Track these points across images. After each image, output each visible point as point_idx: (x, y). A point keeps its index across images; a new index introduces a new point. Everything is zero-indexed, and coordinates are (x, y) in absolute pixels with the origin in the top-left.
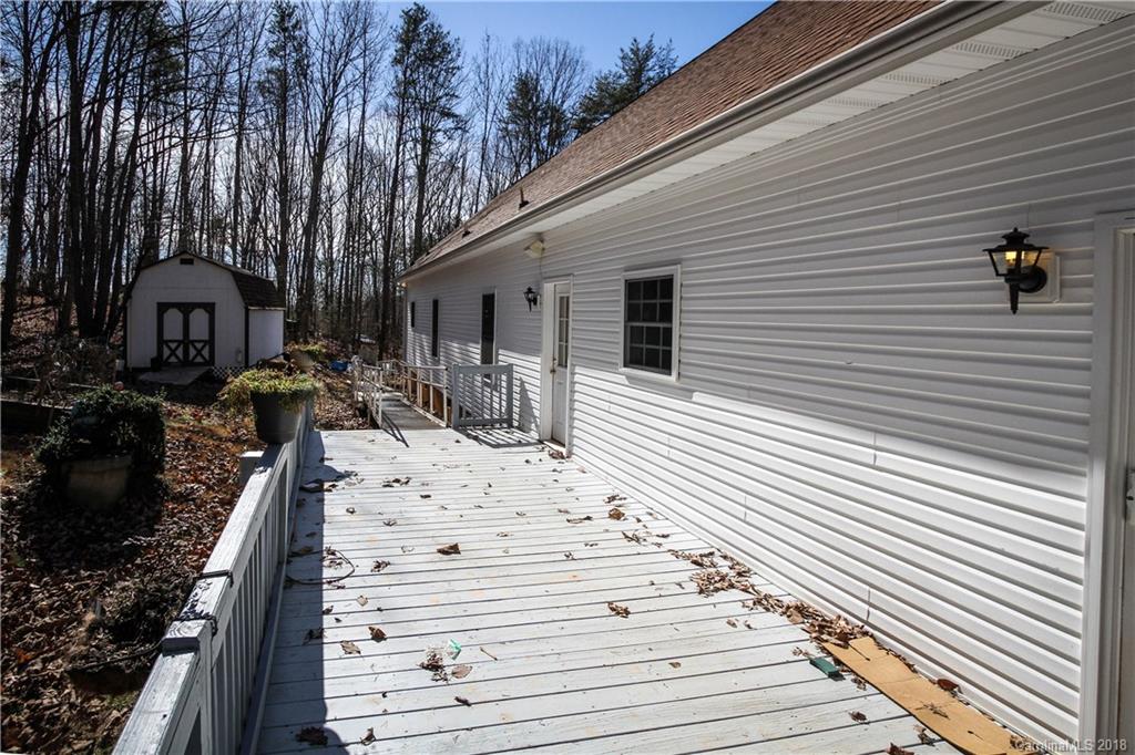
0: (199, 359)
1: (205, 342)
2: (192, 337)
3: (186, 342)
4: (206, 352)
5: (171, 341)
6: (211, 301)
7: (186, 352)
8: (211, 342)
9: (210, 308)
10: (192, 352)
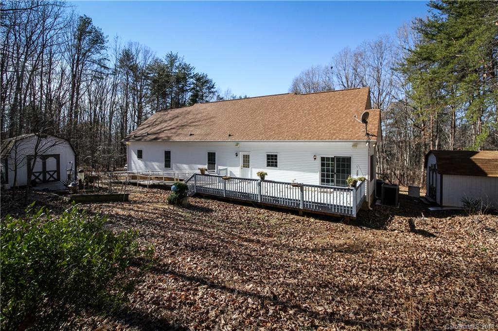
0: (52, 179)
1: (55, 171)
2: (48, 170)
3: (44, 171)
4: (55, 176)
5: (36, 172)
6: (58, 153)
7: (44, 177)
8: (58, 171)
9: (57, 157)
10: (48, 176)
